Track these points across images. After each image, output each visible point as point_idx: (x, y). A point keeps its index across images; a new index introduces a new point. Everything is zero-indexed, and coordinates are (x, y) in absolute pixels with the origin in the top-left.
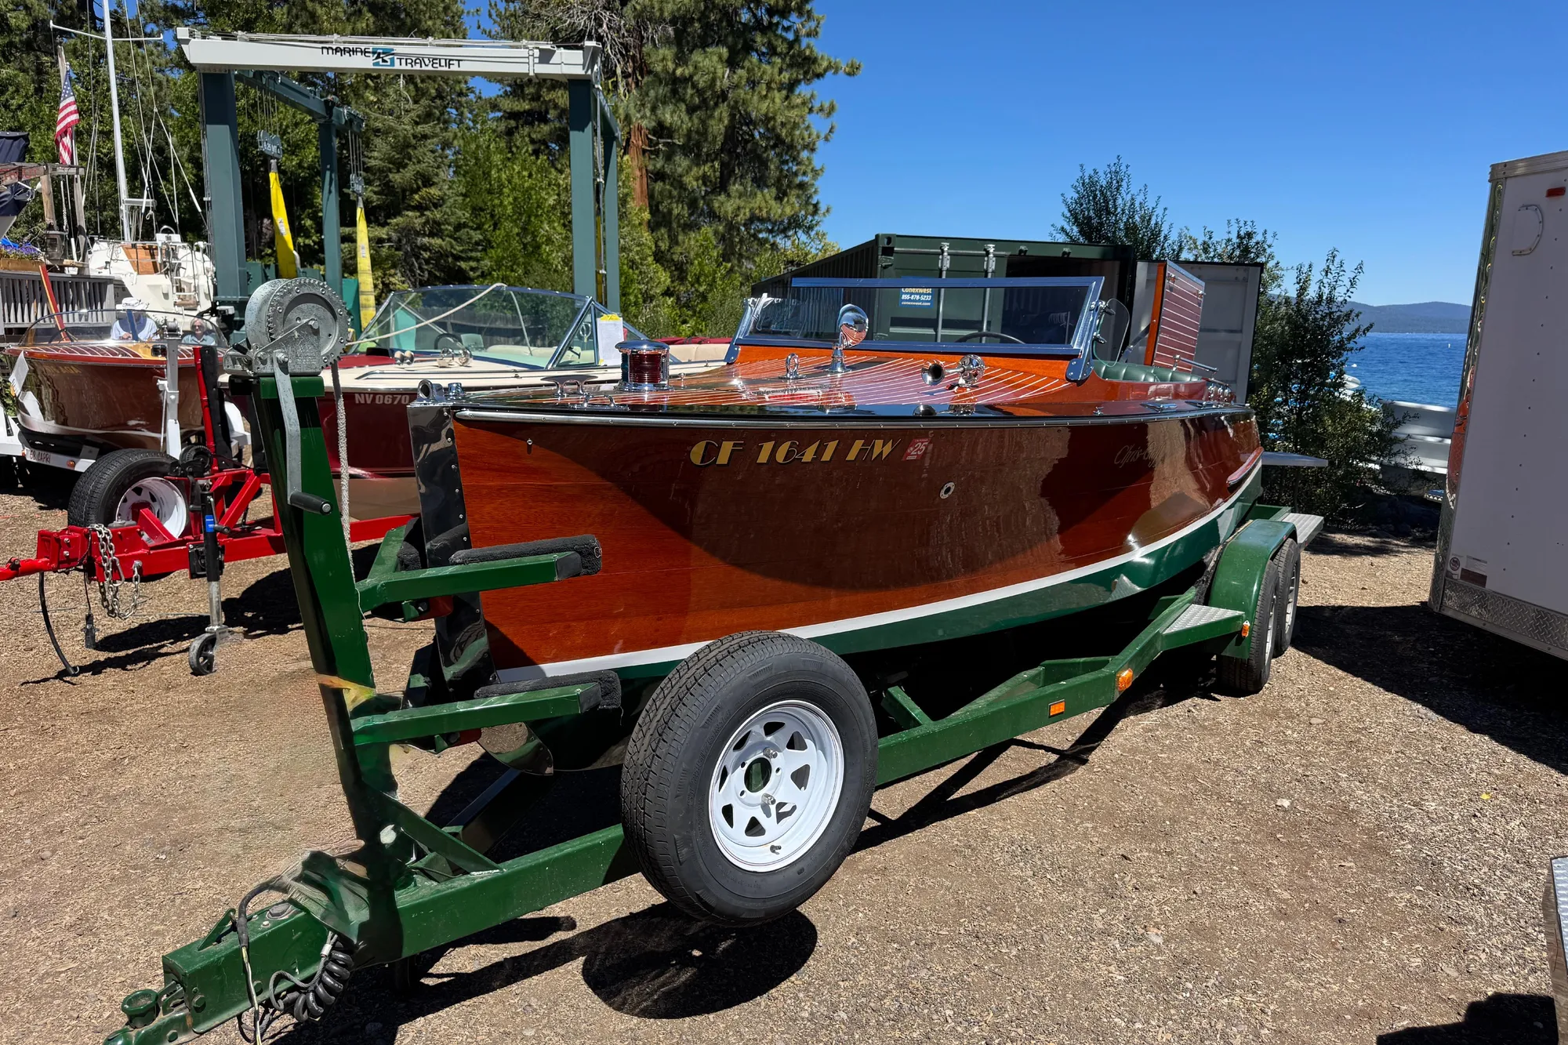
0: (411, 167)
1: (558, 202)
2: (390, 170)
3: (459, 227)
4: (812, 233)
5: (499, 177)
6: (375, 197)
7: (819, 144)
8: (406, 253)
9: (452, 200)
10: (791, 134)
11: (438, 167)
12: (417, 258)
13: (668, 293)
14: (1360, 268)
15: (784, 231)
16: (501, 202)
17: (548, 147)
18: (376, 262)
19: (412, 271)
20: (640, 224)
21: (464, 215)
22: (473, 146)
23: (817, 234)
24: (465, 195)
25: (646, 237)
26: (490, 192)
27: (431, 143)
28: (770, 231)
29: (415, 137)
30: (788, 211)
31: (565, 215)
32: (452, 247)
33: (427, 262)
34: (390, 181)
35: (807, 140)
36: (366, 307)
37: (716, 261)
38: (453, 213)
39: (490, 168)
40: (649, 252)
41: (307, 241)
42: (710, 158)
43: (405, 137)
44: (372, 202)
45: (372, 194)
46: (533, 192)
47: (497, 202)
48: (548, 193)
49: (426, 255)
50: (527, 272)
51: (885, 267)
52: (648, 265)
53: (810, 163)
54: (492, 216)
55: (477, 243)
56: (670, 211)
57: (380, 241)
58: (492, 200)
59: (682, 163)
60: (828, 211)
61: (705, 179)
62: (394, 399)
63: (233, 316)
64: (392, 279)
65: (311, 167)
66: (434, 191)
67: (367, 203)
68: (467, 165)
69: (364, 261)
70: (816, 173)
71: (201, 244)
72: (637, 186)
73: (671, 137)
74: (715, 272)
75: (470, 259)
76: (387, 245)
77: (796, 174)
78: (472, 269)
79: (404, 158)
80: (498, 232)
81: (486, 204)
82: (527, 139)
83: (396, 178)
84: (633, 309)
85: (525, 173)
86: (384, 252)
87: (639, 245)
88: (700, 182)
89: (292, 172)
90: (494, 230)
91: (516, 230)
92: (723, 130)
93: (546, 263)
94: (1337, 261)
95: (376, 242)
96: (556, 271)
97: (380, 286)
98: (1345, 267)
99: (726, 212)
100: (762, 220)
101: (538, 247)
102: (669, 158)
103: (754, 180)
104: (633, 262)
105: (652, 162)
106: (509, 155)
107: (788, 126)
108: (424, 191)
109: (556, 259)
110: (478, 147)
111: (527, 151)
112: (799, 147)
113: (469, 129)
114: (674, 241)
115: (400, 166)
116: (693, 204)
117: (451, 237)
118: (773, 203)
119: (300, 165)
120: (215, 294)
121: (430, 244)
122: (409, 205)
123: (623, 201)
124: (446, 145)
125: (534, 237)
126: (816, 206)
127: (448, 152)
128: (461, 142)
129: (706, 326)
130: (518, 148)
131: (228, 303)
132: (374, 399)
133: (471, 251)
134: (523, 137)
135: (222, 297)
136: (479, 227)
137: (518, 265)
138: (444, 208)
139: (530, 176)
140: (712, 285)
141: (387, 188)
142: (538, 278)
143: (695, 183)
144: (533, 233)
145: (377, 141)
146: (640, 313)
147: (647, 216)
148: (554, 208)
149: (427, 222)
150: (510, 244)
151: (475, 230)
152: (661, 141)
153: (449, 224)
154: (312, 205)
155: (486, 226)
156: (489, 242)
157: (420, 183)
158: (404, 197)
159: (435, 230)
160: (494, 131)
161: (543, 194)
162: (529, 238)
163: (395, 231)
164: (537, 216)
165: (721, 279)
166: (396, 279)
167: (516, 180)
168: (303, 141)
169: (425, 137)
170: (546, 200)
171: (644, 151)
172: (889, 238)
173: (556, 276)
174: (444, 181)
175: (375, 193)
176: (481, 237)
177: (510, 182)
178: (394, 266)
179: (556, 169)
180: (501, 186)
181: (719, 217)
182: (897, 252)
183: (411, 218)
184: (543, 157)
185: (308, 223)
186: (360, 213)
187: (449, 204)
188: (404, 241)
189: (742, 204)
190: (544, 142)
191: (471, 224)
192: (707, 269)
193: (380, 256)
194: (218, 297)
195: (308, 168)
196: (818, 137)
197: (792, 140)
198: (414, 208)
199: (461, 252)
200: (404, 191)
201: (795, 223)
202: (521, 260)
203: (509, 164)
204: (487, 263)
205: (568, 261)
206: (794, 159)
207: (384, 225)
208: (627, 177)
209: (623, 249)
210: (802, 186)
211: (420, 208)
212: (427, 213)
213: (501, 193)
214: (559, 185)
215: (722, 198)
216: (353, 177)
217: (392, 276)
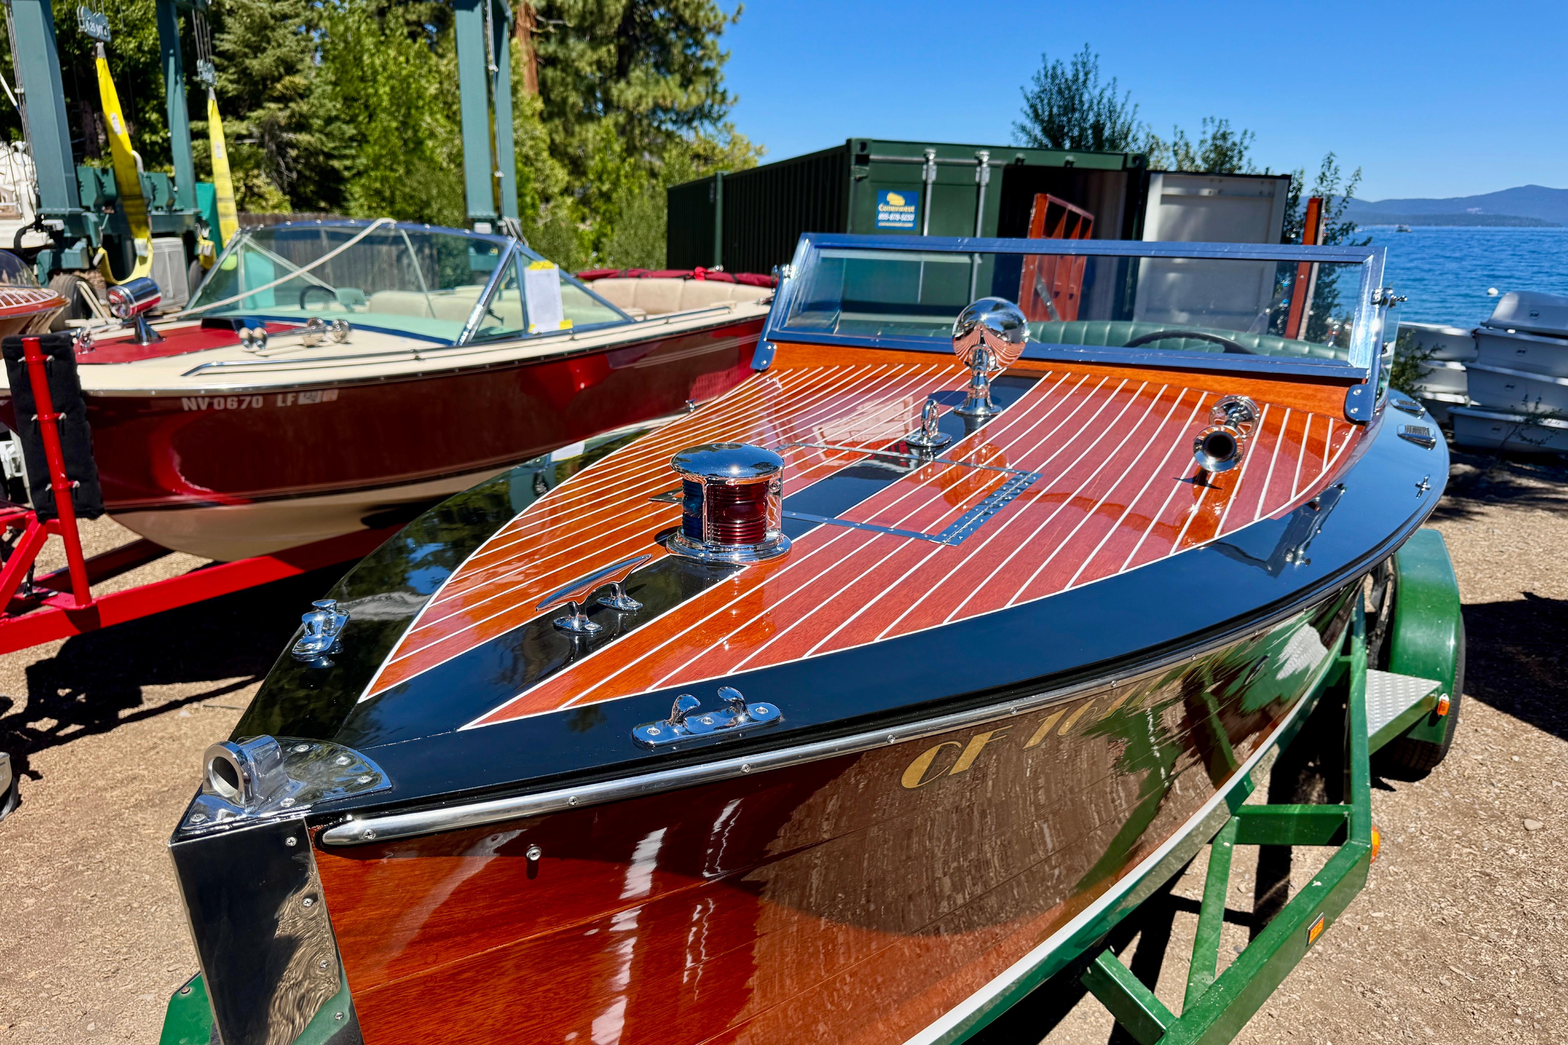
0: (270, 52)
1: (441, 91)
2: (246, 55)
3: (329, 120)
4: (720, 125)
5: (373, 63)
6: (230, 87)
7: (726, 27)
8: (271, 152)
9: (319, 90)
10: (695, 15)
11: (303, 52)
12: (284, 157)
13: (567, 191)
14: (1357, 175)
15: (689, 122)
16: (376, 91)
17: (424, 29)
18: (234, 163)
19: (280, 173)
20: (533, 115)
21: (334, 107)
22: (341, 28)
23: (725, 125)
24: (335, 84)
25: (541, 130)
26: (363, 79)
27: (292, 24)
28: (675, 122)
29: (273, 16)
30: (694, 100)
31: (448, 105)
32: (322, 143)
33: (296, 160)
34: (247, 68)
35: (713, 22)
36: (226, 215)
37: (620, 156)
38: (322, 106)
39: (362, 52)
40: (543, 146)
41: (154, 138)
42: (605, 40)
43: (261, 16)
44: (227, 92)
45: (226, 83)
46: (411, 80)
47: (371, 91)
48: (428, 81)
49: (293, 153)
50: (408, 172)
51: (859, 180)
52: (544, 162)
53: (715, 48)
54: (367, 107)
55: (352, 139)
56: (564, 101)
57: (240, 137)
58: (365, 89)
59: (577, 46)
60: (736, 99)
61: (599, 64)
62: (240, 402)
63: (62, 232)
64: (255, 181)
65: (152, 51)
66: (298, 80)
67: (220, 95)
68: (335, 49)
69: (220, 162)
70: (721, 58)
71: (20, 144)
72: (526, 72)
73: (560, 18)
74: (618, 169)
75: (345, 157)
76: (248, 141)
77: (701, 59)
78: (347, 168)
79: (261, 41)
80: (373, 125)
81: (359, 93)
82: (401, 20)
83: (255, 64)
84: (530, 212)
85: (402, 59)
86: (245, 149)
87: (533, 138)
88: (594, 67)
89: (130, 57)
90: (369, 122)
91: (394, 124)
92: (621, 10)
93: (430, 162)
94: (1333, 166)
95: (234, 139)
96: (441, 169)
97: (243, 189)
98: (1340, 174)
99: (627, 101)
100: (666, 110)
101: (419, 143)
102: (562, 41)
103: (656, 65)
104: (527, 157)
105: (542, 46)
106: (383, 38)
107: (692, 7)
108: (287, 80)
109: (441, 156)
110: (347, 29)
111: (402, 34)
112: (703, 30)
113: (335, 8)
114: (569, 133)
115: (257, 50)
116: (590, 91)
117: (321, 132)
118: (678, 91)
119: (139, 48)
120: (39, 205)
121: (297, 141)
122: (271, 96)
123: (514, 91)
124: (310, 26)
125: (416, 131)
126: (724, 94)
127: (313, 34)
128: (328, 23)
129: (613, 230)
130: (391, 30)
131: (56, 217)
132: (210, 405)
133: (345, 147)
134: (397, 18)
135: (46, 210)
136: (352, 120)
137: (399, 164)
138: (312, 100)
139: (407, 61)
140: (616, 184)
141: (244, 74)
142: (422, 180)
143: (588, 69)
144: (414, 127)
145: (229, 21)
146: (538, 215)
147: (539, 105)
148: (435, 97)
149: (292, 116)
150: (389, 141)
151: (347, 123)
152: (552, 22)
153: (318, 117)
154: (157, 97)
155: (361, 118)
156: (364, 136)
157: (282, 70)
158: (265, 86)
159: (301, 124)
160: (364, 11)
161: (423, 82)
162: (410, 133)
163: (258, 126)
164: (417, 108)
165: (626, 177)
166: (261, 181)
167: (392, 67)
168: (140, 20)
169: (285, 17)
170: (426, 89)
171: (532, 34)
172: (864, 144)
173: (440, 175)
174: (310, 68)
175: (231, 82)
176: (354, 132)
177: (385, 69)
178: (258, 166)
179: (437, 54)
180: (375, 73)
181: (618, 108)
182: (875, 161)
183: (273, 110)
184: (422, 41)
185: (154, 116)
186: (212, 106)
187: (316, 95)
188: (267, 138)
189: (644, 92)
190: (419, 23)
191: (343, 116)
192: (610, 166)
193: (240, 154)
194: (42, 210)
195: (149, 52)
196: (725, 18)
197: (697, 22)
198: (277, 100)
199: (334, 148)
200: (264, 79)
201: (700, 113)
202: (402, 158)
203: (383, 48)
204: (362, 161)
205: (457, 158)
206: (698, 43)
207: (242, 118)
208: (517, 63)
209: (516, 143)
210: (709, 73)
211: (284, 99)
212: (292, 105)
213: (375, 81)
214: (439, 72)
215: (622, 84)
216: (200, 63)
217: (257, 177)
